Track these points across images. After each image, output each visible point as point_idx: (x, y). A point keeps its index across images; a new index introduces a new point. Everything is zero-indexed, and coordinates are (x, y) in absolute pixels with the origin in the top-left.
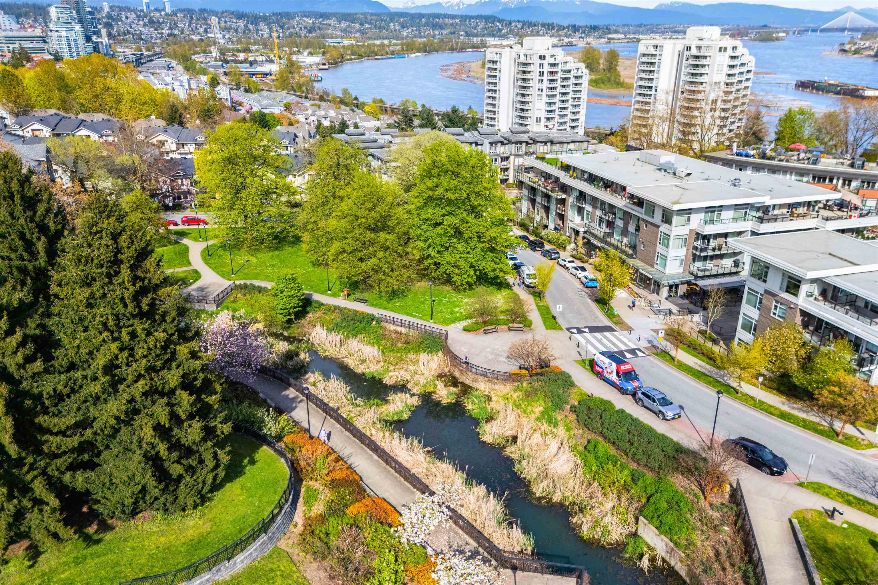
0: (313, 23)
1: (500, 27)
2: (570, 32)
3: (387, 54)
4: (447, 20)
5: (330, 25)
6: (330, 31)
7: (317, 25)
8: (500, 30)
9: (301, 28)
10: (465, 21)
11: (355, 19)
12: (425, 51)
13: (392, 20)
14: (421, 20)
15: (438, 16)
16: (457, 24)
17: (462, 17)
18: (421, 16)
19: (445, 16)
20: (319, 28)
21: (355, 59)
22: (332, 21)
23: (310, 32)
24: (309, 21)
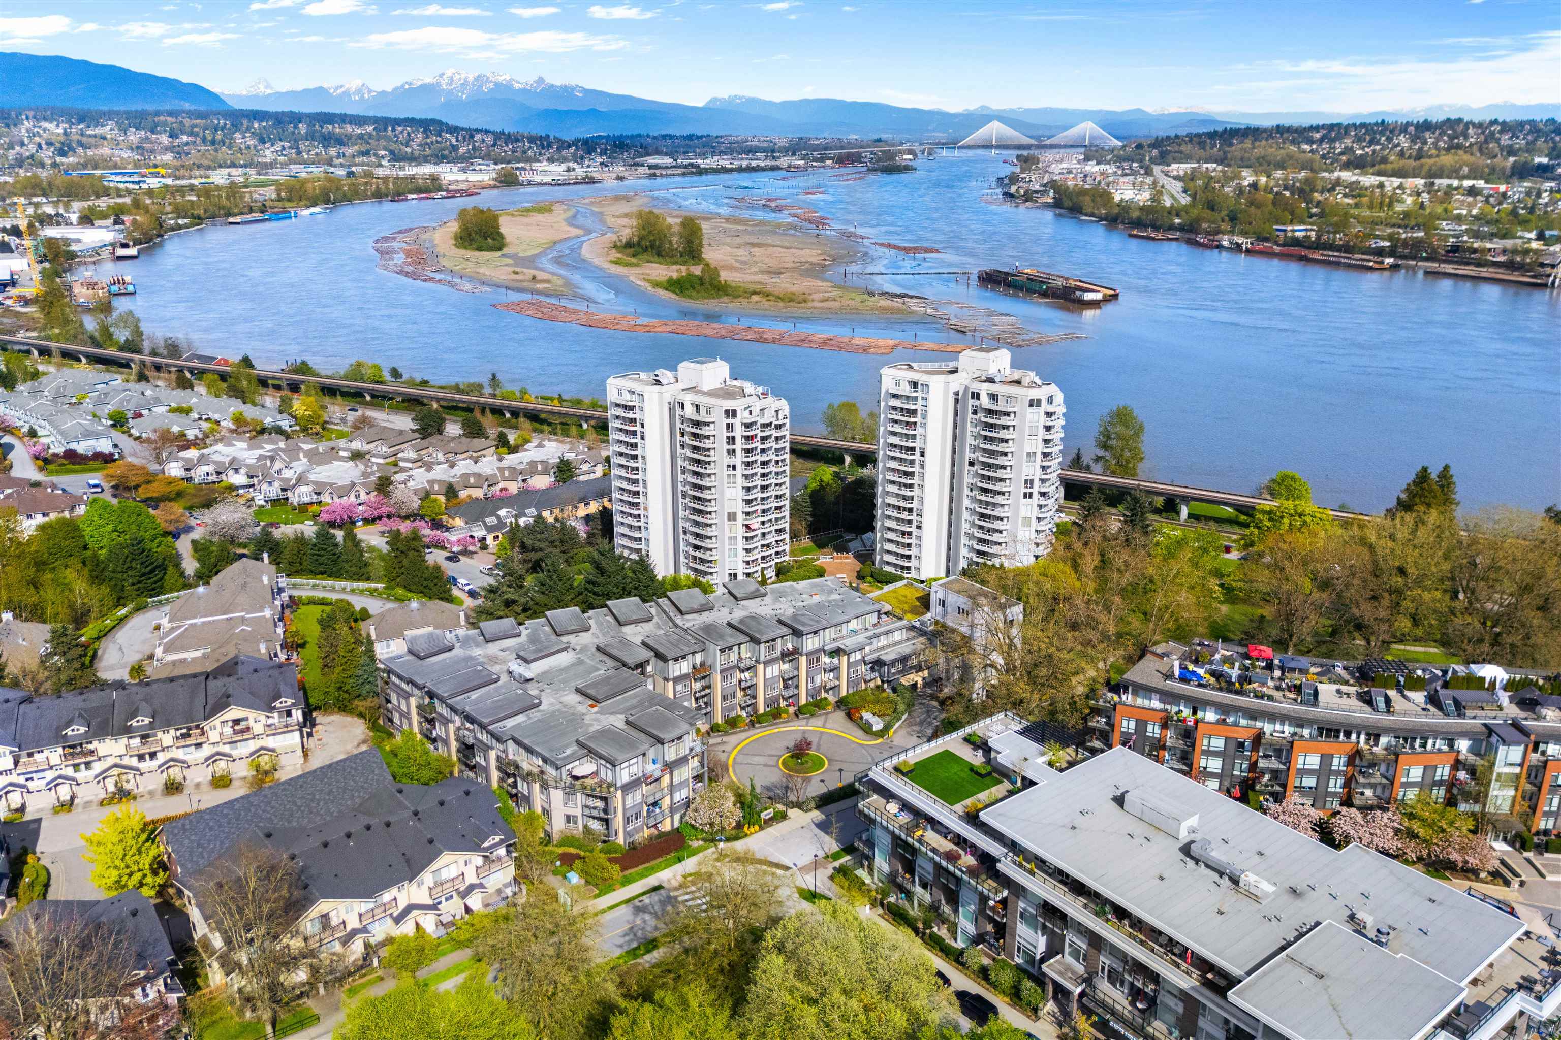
0: (65, 133)
1: (454, 141)
2: (580, 153)
3: (251, 210)
4: (349, 128)
5: (104, 138)
6: (105, 151)
7: (75, 137)
8: (455, 148)
9: (40, 146)
10: (386, 130)
11: (156, 125)
12: (327, 201)
13: (236, 127)
14: (296, 127)
15: (329, 118)
16: (370, 135)
17: (376, 120)
18: (296, 118)
19: (344, 119)
20: (81, 144)
21: (186, 226)
22: (108, 129)
23: (62, 153)
24: (55, 129)
